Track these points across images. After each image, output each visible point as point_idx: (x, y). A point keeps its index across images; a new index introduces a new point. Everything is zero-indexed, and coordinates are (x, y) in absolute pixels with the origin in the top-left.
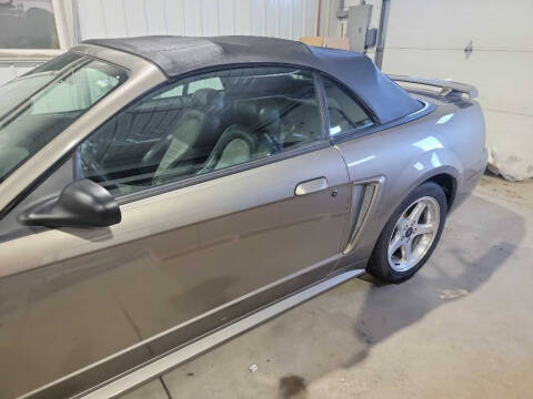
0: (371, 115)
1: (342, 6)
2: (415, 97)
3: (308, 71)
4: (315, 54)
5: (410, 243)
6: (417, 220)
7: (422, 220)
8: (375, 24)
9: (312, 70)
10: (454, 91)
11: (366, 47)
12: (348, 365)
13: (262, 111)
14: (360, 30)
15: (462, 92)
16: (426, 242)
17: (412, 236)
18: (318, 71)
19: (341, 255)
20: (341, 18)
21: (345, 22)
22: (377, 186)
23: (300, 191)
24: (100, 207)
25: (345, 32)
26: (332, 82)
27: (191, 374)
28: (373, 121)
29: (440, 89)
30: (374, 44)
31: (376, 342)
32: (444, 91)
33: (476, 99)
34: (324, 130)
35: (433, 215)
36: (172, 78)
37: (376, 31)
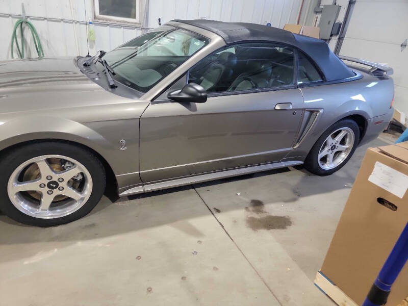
0: (322, 75)
1: (319, 4)
2: (351, 70)
3: (291, 48)
4: (296, 38)
5: (333, 154)
6: (339, 142)
7: (343, 142)
8: (341, 19)
9: (294, 47)
10: (379, 70)
11: (331, 35)
12: (286, 201)
13: (263, 66)
14: (329, 23)
15: (384, 71)
16: (344, 156)
17: (335, 151)
18: (297, 48)
19: (291, 148)
20: (317, 12)
21: (319, 16)
22: (318, 113)
23: (278, 108)
24: (199, 94)
25: (318, 22)
26: (304, 56)
27: (209, 191)
28: (322, 78)
29: (370, 68)
30: (338, 34)
31: (303, 196)
32: (373, 68)
33: (391, 76)
34: (294, 80)
35: (350, 140)
36: (228, 44)
37: (340, 25)
